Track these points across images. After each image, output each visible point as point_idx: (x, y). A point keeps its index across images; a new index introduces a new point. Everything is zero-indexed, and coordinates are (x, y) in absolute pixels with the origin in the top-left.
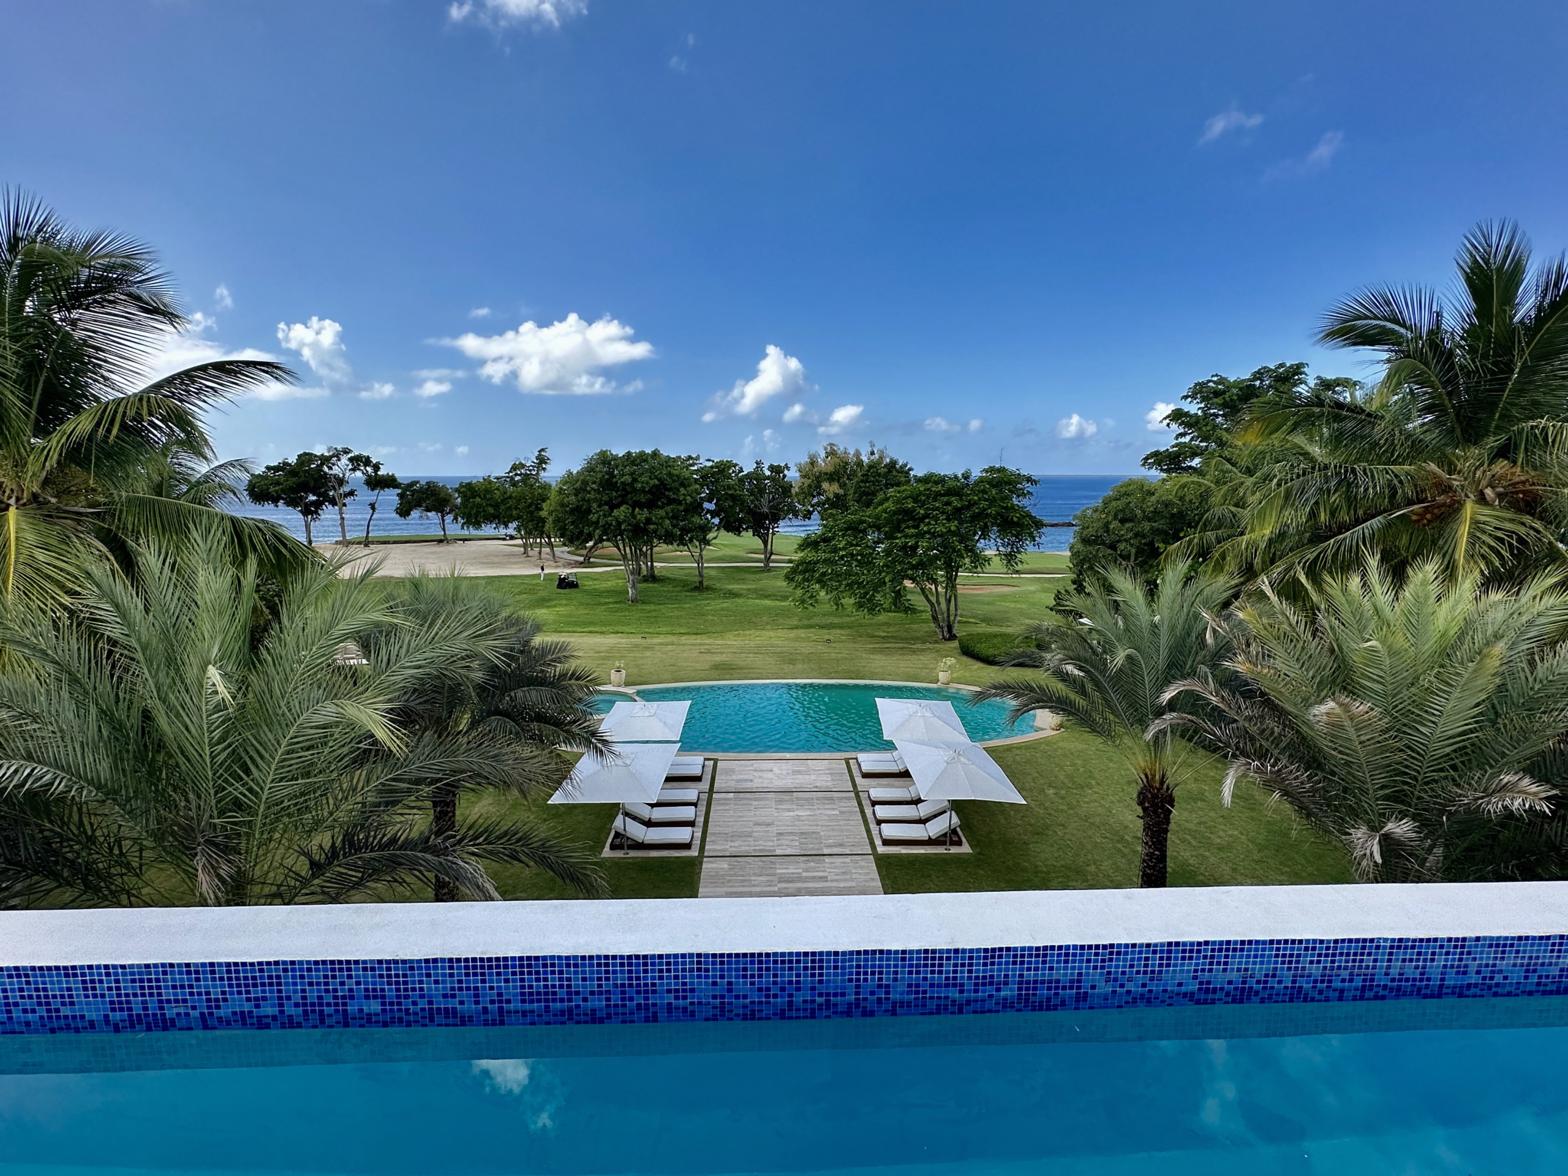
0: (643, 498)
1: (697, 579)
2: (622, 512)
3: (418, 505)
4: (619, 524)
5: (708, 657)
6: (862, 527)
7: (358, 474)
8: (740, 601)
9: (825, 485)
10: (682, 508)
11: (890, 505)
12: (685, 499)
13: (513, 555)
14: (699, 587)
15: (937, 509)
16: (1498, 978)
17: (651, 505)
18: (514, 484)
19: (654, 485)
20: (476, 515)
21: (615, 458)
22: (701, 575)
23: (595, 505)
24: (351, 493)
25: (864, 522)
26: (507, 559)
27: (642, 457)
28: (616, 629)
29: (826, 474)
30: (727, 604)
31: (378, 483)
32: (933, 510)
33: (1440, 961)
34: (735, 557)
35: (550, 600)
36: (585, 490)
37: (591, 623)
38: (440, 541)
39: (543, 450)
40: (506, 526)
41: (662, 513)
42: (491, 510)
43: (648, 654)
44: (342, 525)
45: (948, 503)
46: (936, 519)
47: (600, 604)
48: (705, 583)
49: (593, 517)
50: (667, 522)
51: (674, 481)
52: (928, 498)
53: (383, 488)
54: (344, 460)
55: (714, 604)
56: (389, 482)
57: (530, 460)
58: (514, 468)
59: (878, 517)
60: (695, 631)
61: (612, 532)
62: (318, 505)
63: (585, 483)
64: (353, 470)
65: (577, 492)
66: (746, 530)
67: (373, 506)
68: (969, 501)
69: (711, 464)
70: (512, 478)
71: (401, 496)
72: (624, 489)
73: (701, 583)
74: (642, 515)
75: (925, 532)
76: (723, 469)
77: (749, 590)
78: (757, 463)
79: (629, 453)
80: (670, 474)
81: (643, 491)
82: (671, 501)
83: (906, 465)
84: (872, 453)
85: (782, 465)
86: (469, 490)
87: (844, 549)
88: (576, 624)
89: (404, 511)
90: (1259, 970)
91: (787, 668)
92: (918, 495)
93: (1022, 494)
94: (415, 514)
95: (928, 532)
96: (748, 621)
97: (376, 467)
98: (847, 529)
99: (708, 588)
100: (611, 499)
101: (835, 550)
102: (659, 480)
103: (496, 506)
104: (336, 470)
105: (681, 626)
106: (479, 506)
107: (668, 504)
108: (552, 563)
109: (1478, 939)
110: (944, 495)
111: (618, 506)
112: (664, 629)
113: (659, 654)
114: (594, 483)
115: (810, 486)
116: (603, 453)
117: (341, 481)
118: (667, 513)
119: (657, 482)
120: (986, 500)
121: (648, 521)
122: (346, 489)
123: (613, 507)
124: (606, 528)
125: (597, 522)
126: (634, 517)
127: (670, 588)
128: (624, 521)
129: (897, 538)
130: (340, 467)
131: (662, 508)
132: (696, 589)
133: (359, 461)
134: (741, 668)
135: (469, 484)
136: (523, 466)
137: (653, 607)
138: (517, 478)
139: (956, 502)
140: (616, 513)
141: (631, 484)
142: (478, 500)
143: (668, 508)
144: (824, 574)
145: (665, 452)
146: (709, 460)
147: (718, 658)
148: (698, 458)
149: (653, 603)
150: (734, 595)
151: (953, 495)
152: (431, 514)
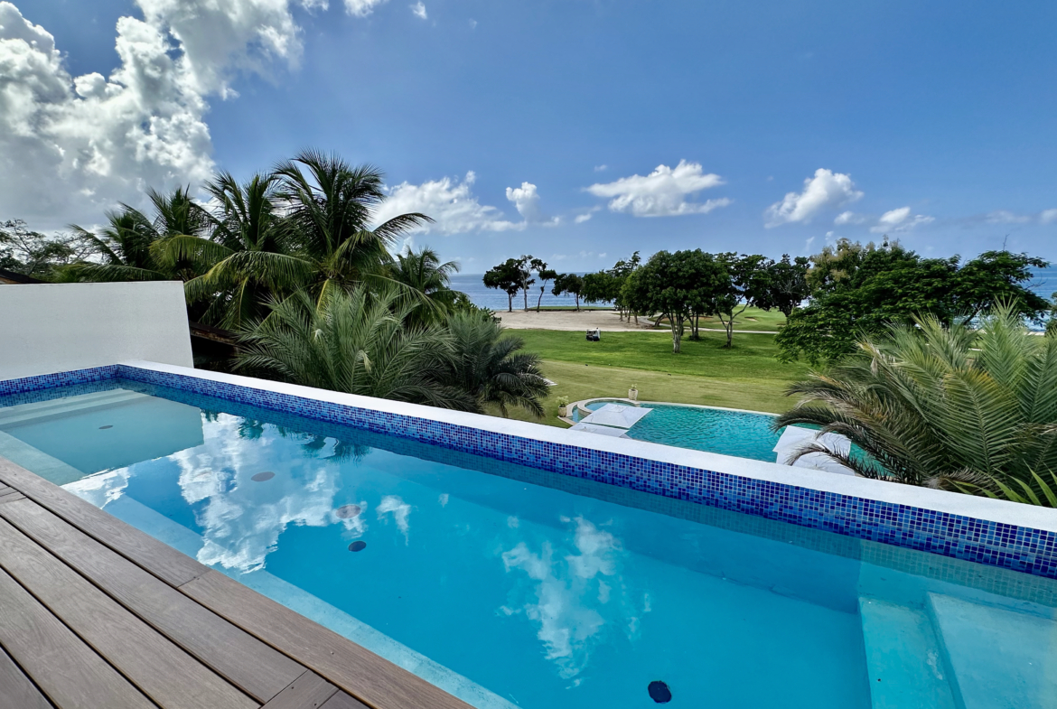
0: (683, 282)
1: (727, 340)
2: (667, 292)
3: (564, 288)
4: (665, 299)
5: (703, 390)
6: (844, 303)
7: (535, 270)
8: (754, 357)
9: (835, 272)
10: (711, 289)
11: (873, 286)
12: (714, 283)
13: (614, 319)
14: (728, 345)
15: (917, 289)
17: (689, 287)
18: (618, 274)
19: (692, 274)
20: (593, 294)
21: (669, 255)
22: (729, 337)
23: (651, 287)
24: (532, 281)
25: (847, 299)
26: (610, 322)
27: (688, 254)
28: (656, 368)
30: (744, 359)
31: (546, 275)
32: (913, 289)
35: (624, 347)
36: (646, 277)
37: (643, 363)
38: (574, 310)
39: (636, 253)
40: (610, 301)
41: (695, 292)
42: (601, 291)
43: (664, 384)
44: (525, 299)
45: (930, 284)
46: (913, 297)
47: (655, 352)
48: (733, 343)
49: (649, 295)
50: (699, 298)
51: (707, 270)
52: (910, 280)
53: (548, 279)
54: (529, 262)
55: (735, 358)
56: (551, 275)
57: (628, 259)
58: (618, 265)
59: (860, 295)
60: (710, 374)
61: (663, 305)
62: (515, 288)
63: (646, 272)
64: (533, 268)
65: (641, 278)
66: (775, 306)
67: (542, 289)
68: (952, 282)
69: (745, 257)
70: (616, 271)
71: (556, 283)
72: (672, 276)
73: (729, 343)
74: (681, 293)
75: (901, 308)
76: (751, 262)
77: (765, 350)
78: (784, 256)
79: (679, 252)
80: (705, 266)
81: (684, 277)
82: (703, 284)
83: (913, 253)
84: (886, 245)
85: (808, 257)
86: (590, 278)
87: (823, 319)
88: (634, 363)
89: (556, 292)
91: (758, 404)
92: (900, 277)
93: (1021, 276)
94: (562, 294)
95: (904, 308)
96: (754, 370)
97: (544, 266)
99: (734, 347)
100: (662, 282)
101: (816, 320)
102: (696, 270)
103: (604, 289)
104: (524, 269)
105: (701, 370)
106: (595, 288)
107: (701, 287)
108: (635, 326)
110: (927, 277)
111: (666, 288)
112: (689, 371)
113: (671, 385)
114: (652, 272)
115: (821, 272)
116: (661, 253)
117: (526, 275)
118: (700, 293)
119: (693, 271)
120: (971, 281)
121: (685, 298)
122: (529, 279)
123: (663, 287)
124: (657, 302)
125: (652, 298)
126: (676, 295)
127: (707, 345)
128: (669, 297)
129: (872, 312)
130: (527, 267)
131: (696, 289)
132: (725, 347)
133: (536, 263)
134: (724, 400)
135: (590, 275)
136: (623, 263)
137: (688, 357)
138: (620, 271)
139: (937, 283)
140: (663, 292)
141: (676, 273)
142: (594, 284)
143: (701, 289)
144: (804, 338)
145: (704, 251)
146: (743, 255)
147: (710, 392)
148: (735, 254)
149: (689, 354)
150: (753, 353)
151: (936, 277)
152: (572, 294)
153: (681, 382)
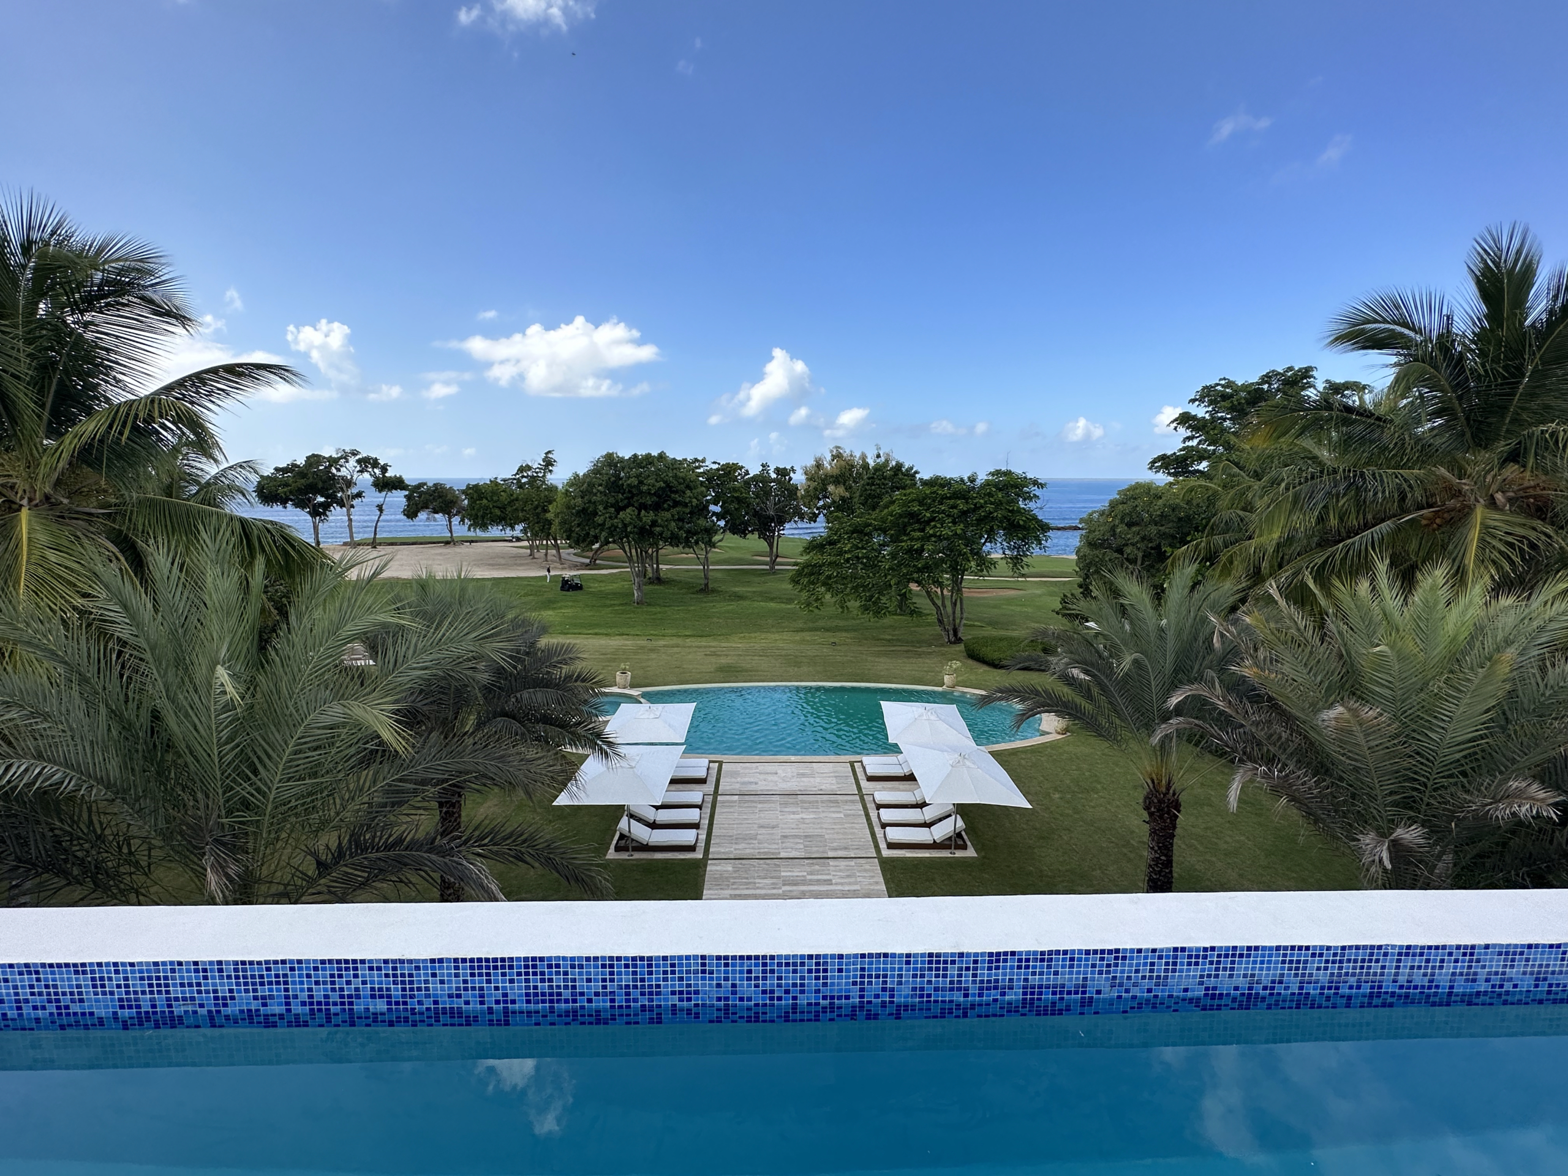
0: (649, 501)
1: (703, 582)
2: (628, 514)
3: (425, 507)
4: (625, 526)
5: (713, 659)
6: (867, 530)
7: (366, 475)
8: (745, 603)
9: (831, 488)
10: (688, 510)
11: (896, 509)
12: (691, 502)
13: (520, 557)
14: (705, 589)
15: (943, 512)
16: (1508, 986)
17: (657, 507)
18: (521, 486)
19: (660, 488)
20: (483, 517)
21: (622, 460)
22: (706, 578)
23: (601, 507)
24: (359, 495)
25: (870, 525)
26: (514, 561)
27: (648, 459)
28: (621, 631)
29: (832, 476)
30: (732, 606)
31: (386, 484)
32: (938, 512)
33: (1449, 968)
34: (741, 559)
35: (555, 602)
36: (591, 493)
37: (597, 625)
38: (447, 543)
39: (549, 452)
40: (513, 528)
41: (668, 515)
42: (497, 512)
43: (653, 656)
44: (350, 526)
45: (954, 507)
46: (942, 522)
47: (606, 606)
48: (711, 585)
49: (599, 520)
50: (673, 524)
51: (680, 484)
52: (934, 501)
53: (390, 490)
54: (352, 461)
55: (720, 606)
56: (397, 484)
57: (536, 462)
58: (521, 469)
59: (883, 520)
60: (700, 633)
61: (618, 534)
62: (326, 506)
63: (591, 485)
64: (361, 471)
65: (583, 494)
66: (752, 532)
67: (380, 508)
68: (975, 505)
69: (716, 466)
70: (519, 480)
71: (408, 497)
72: (630, 492)
73: (706, 585)
74: (648, 517)
75: (931, 536)
76: (728, 471)
77: (754, 592)
78: (763, 465)
79: (635, 456)
80: (676, 477)
81: (649, 493)
82: (676, 504)
83: (912, 468)
84: (878, 456)
85: (788, 467)
86: (475, 492)
87: (849, 551)
88: (581, 626)
89: (411, 513)
90: (1266, 976)
91: (793, 671)
92: (924, 499)
93: (1029, 497)
94: (422, 515)
95: (934, 535)
96: (753, 623)
97: (384, 469)
98: (853, 532)
99: (714, 591)
100: (617, 502)
101: (841, 553)
102: (665, 482)
103: (502, 508)
104: (344, 472)
105: (686, 628)
106: (487, 508)
107: (674, 507)
108: (558, 565)
109: (1487, 947)
110: (950, 498)
111: (624, 508)
112: (670, 631)
113: (664, 656)
114: (600, 485)
115: (815, 489)
116: (609, 456)
117: (349, 483)
118: (673, 516)
119: (662, 484)
120: (991, 503)
121: (654, 523)
122: (354, 490)
123: (619, 509)
124: (612, 530)
125: (603, 524)
126: (640, 519)
127: (676, 590)
128: (630, 523)
129: (903, 541)
130: (348, 469)
131: (668, 510)
132: (702, 591)
133: (367, 463)
134: (747, 671)
135: (476, 486)
136: (529, 468)
137: (658, 609)
138: (524, 480)
139: (962, 506)
140: (622, 515)
141: (637, 487)
142: (485, 501)
143: (674, 511)
144: (829, 577)
145: (671, 455)
146: (714, 463)
147: (723, 661)
148: (703, 461)
149: (659, 605)
150: (740, 597)
151: (959, 498)
152: (439, 516)
153: (676, 650)
